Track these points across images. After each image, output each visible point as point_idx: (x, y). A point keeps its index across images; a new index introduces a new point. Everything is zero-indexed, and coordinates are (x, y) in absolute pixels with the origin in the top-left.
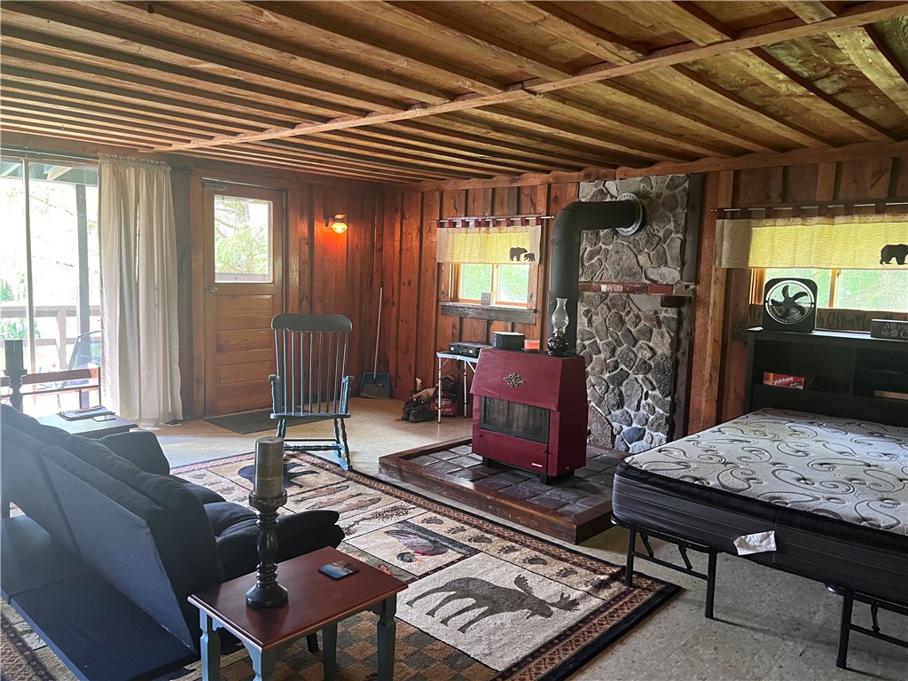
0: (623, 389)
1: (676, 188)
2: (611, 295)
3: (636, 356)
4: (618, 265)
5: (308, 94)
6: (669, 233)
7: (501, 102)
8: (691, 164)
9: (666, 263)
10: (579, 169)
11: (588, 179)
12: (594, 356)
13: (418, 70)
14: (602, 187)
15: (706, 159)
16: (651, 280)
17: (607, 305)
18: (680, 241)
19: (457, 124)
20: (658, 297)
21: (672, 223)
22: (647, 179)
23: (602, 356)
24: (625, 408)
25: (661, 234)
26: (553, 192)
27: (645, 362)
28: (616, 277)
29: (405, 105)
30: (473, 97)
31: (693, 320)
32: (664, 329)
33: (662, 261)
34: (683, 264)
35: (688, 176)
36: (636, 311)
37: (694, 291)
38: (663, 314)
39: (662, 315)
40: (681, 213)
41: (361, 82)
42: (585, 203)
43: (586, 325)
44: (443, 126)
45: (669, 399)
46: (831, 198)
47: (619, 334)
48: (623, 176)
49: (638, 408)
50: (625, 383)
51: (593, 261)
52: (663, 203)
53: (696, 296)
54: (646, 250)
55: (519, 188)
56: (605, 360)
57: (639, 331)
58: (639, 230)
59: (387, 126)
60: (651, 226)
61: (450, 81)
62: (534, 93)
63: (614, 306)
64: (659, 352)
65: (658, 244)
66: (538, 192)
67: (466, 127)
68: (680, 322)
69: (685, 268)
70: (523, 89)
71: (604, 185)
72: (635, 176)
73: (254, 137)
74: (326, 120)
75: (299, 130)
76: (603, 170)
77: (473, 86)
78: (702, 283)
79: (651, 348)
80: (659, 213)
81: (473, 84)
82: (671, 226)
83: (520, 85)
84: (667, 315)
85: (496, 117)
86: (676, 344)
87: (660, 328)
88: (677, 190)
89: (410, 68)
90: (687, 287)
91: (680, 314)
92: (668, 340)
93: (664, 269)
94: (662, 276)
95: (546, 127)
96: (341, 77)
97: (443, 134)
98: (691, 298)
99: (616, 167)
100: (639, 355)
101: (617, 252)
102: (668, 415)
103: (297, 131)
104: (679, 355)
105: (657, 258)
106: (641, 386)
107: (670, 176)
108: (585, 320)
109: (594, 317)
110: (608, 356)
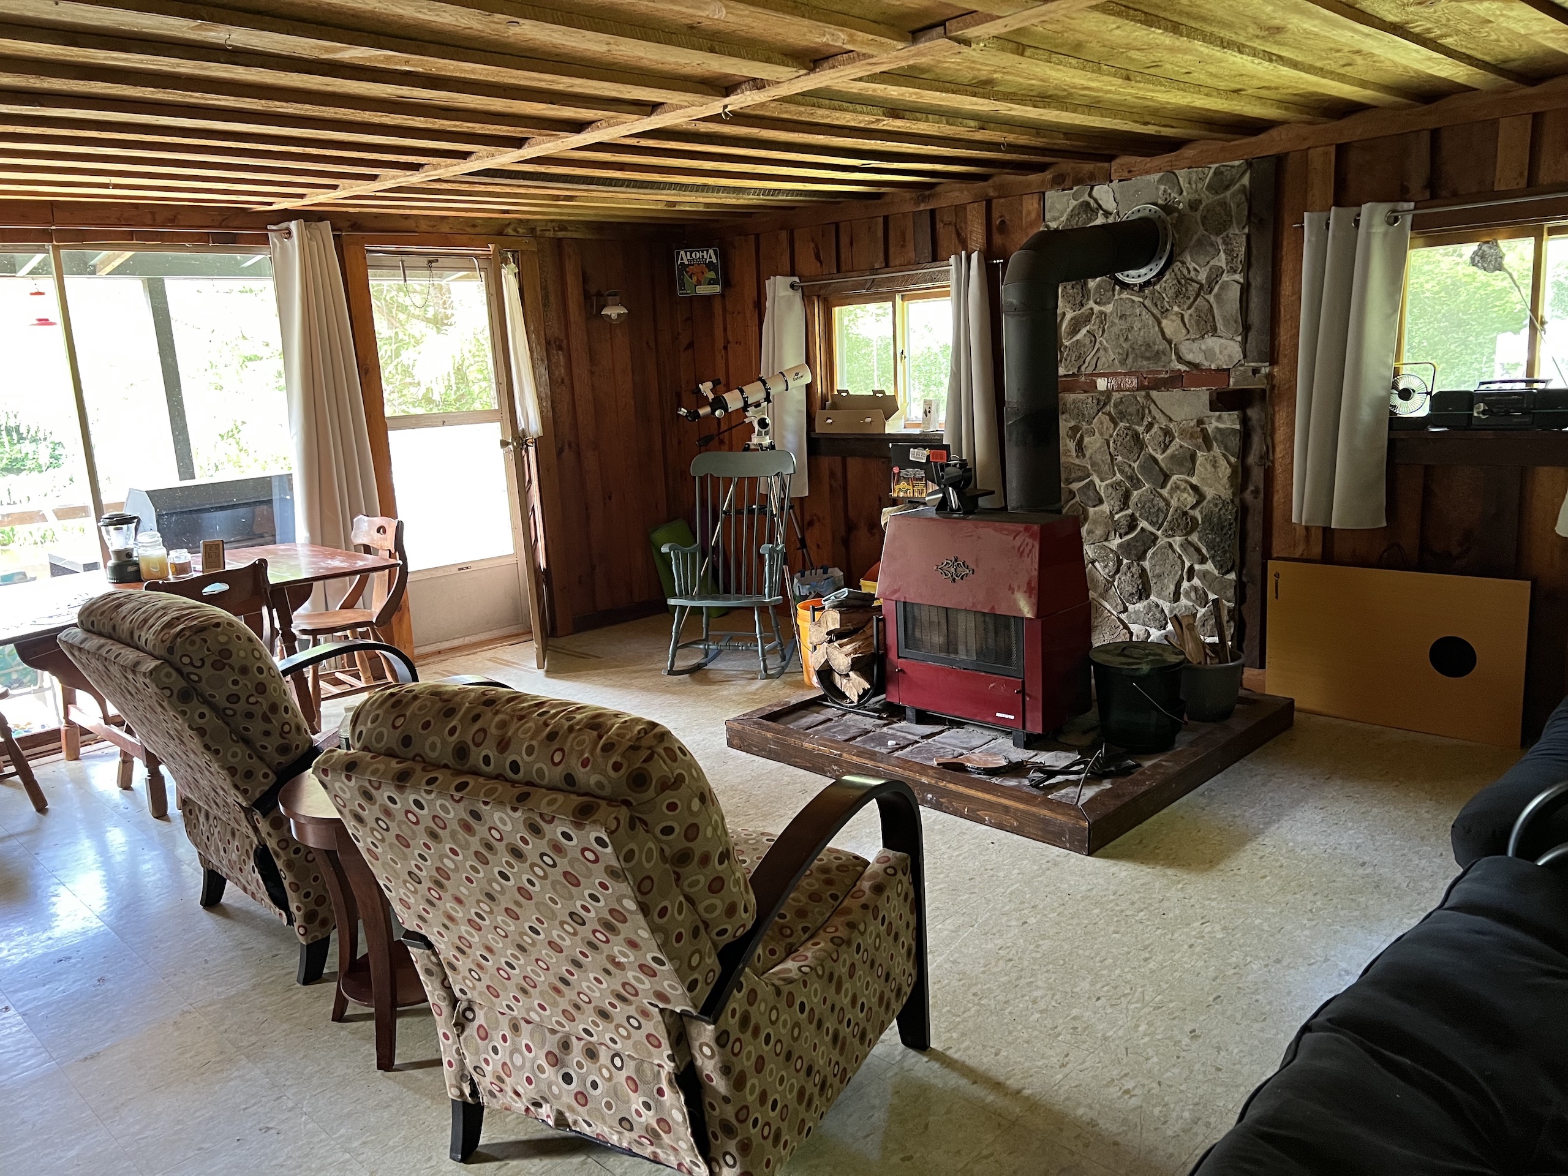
0: (1146, 564)
1: (1227, 187)
2: (1116, 396)
3: (1168, 504)
4: (1126, 339)
5: (543, 85)
6: (1218, 273)
7: (904, 64)
8: (1253, 139)
9: (1215, 329)
10: (1041, 168)
11: (1059, 184)
12: (1091, 510)
13: (748, 21)
14: (1086, 198)
15: (1280, 128)
16: (1189, 363)
17: (1109, 414)
18: (1239, 287)
19: (820, 112)
20: (1203, 395)
21: (1222, 255)
22: (1170, 175)
23: (1105, 508)
24: (1152, 597)
25: (1202, 277)
26: (995, 214)
27: (1185, 513)
28: (1123, 363)
29: (725, 87)
30: (853, 61)
31: (1269, 432)
32: (1217, 450)
33: (1207, 326)
34: (1246, 328)
35: (1249, 164)
36: (1164, 422)
37: (1270, 376)
38: (1215, 424)
39: (1212, 426)
40: (1238, 235)
41: (642, 54)
42: (1056, 230)
43: (1074, 454)
44: (795, 118)
45: (1232, 576)
46: (1523, 183)
47: (1135, 465)
48: (1126, 174)
49: (1176, 598)
50: (1150, 552)
51: (1079, 336)
52: (1204, 218)
53: (1273, 387)
54: (1176, 309)
55: (933, 212)
56: (1112, 515)
57: (1172, 457)
58: (1160, 275)
59: (692, 127)
60: (1183, 263)
61: (809, 36)
62: (967, 42)
63: (1123, 415)
64: (1209, 493)
65: (1198, 295)
66: (969, 217)
67: (838, 114)
68: (1246, 434)
69: (1251, 336)
70: (945, 35)
71: (1090, 195)
72: (1148, 172)
73: (451, 169)
74: (578, 126)
75: (530, 150)
76: (1088, 167)
77: (852, 40)
78: (1284, 361)
79: (1195, 488)
80: (1195, 237)
81: (851, 35)
82: (1221, 260)
83: (940, 29)
84: (1221, 426)
85: (894, 92)
86: (1241, 477)
87: (1209, 448)
88: (1228, 193)
89: (731, 18)
90: (1255, 371)
91: (1245, 421)
92: (1225, 470)
93: (1210, 342)
94: (1209, 354)
95: (986, 101)
96: (603, 48)
97: (794, 131)
98: (1264, 391)
99: (1110, 158)
100: (1174, 503)
101: (1122, 317)
102: (1231, 605)
103: (528, 152)
104: (1248, 495)
105: (1198, 323)
106: (1180, 557)
107: (1214, 166)
108: (1072, 445)
109: (1086, 440)
110: (1117, 508)
